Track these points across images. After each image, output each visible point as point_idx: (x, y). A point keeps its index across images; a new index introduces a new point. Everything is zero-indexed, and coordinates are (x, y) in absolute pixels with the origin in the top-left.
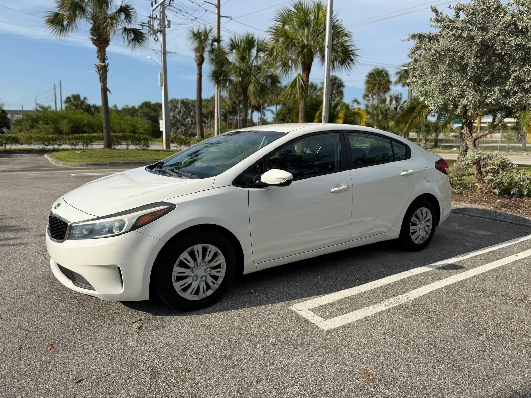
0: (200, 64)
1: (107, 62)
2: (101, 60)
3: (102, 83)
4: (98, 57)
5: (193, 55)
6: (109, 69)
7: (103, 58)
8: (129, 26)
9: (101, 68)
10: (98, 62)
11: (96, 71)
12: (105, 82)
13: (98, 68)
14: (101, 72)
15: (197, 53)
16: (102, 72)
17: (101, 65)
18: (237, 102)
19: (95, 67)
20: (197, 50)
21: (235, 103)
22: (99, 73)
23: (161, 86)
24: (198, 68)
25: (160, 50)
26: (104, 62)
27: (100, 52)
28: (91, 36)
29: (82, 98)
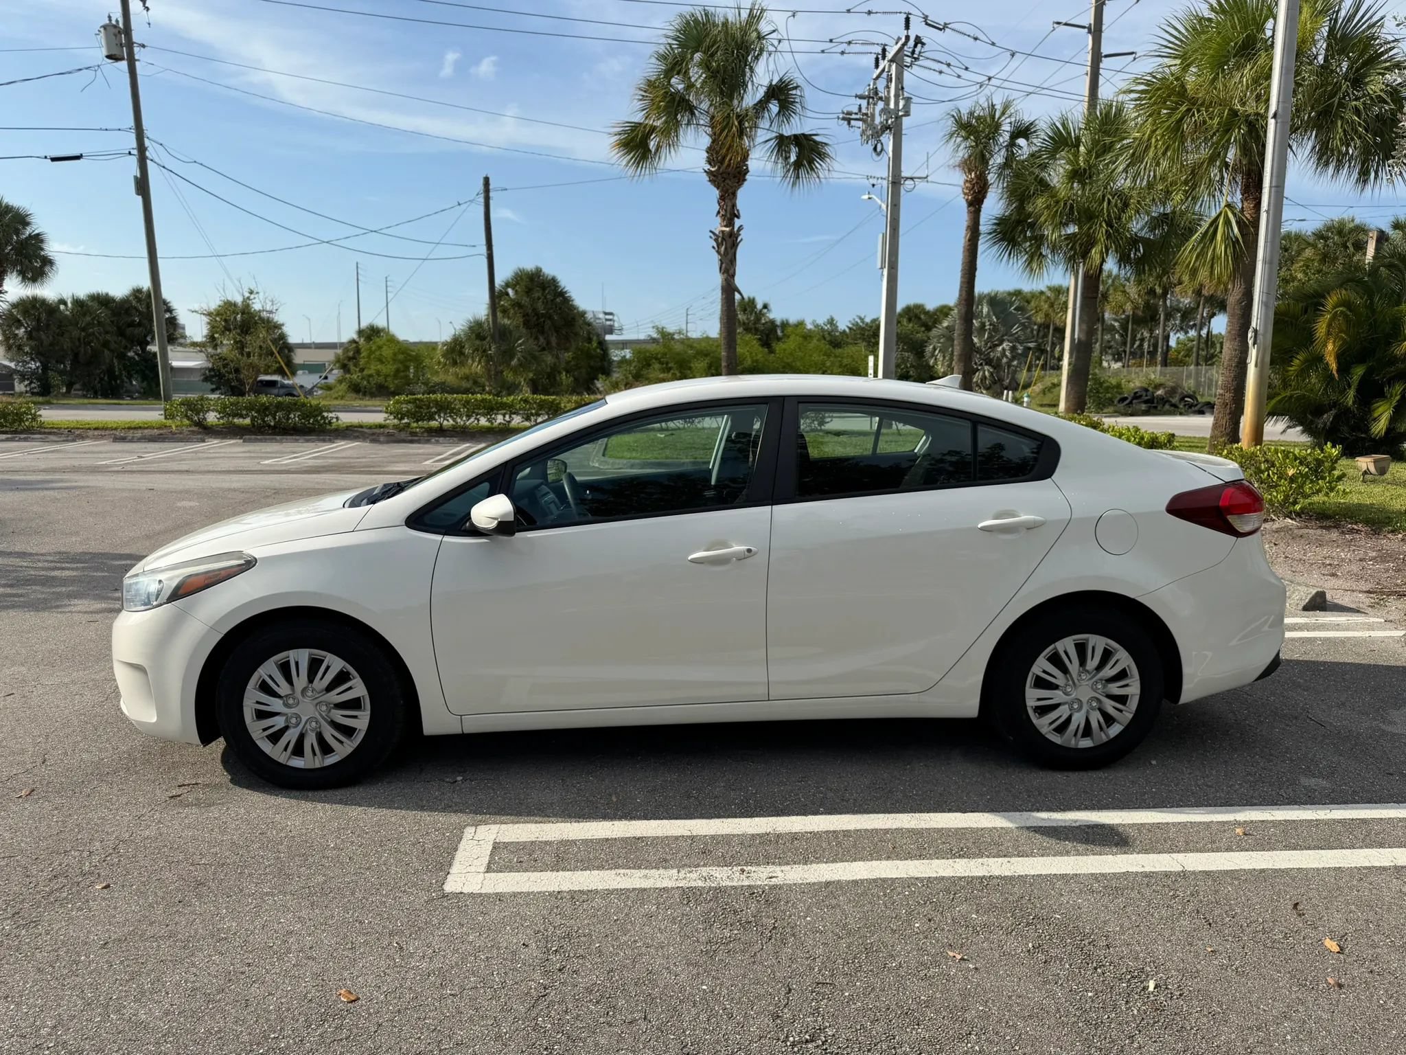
0: (976, 202)
1: (737, 223)
2: (724, 220)
3: (723, 273)
4: (719, 212)
5: (959, 179)
6: (742, 240)
7: (730, 214)
8: (788, 131)
9: (723, 239)
10: (718, 225)
11: (714, 247)
12: (731, 272)
13: (716, 240)
14: (723, 249)
15: (970, 171)
16: (726, 249)
17: (723, 232)
18: (1159, 290)
19: (711, 237)
20: (966, 165)
21: (1152, 292)
22: (718, 252)
23: (882, 268)
24: (969, 212)
25: (885, 175)
26: (730, 223)
27: (723, 200)
28: (707, 167)
29: (759, 306)
